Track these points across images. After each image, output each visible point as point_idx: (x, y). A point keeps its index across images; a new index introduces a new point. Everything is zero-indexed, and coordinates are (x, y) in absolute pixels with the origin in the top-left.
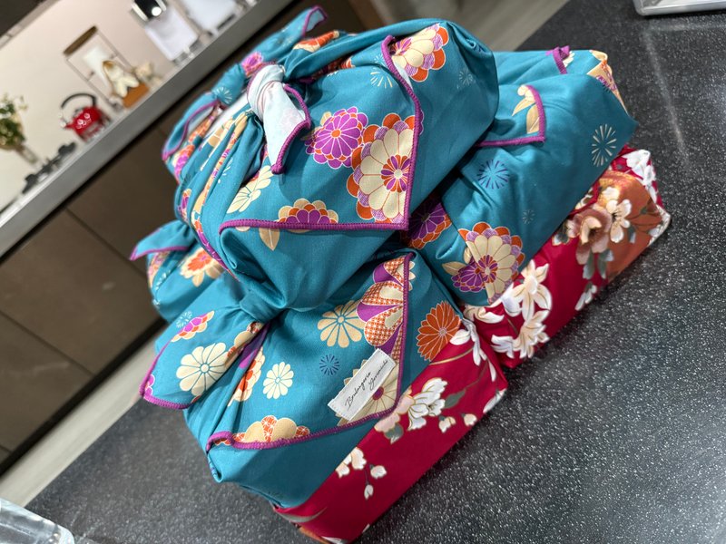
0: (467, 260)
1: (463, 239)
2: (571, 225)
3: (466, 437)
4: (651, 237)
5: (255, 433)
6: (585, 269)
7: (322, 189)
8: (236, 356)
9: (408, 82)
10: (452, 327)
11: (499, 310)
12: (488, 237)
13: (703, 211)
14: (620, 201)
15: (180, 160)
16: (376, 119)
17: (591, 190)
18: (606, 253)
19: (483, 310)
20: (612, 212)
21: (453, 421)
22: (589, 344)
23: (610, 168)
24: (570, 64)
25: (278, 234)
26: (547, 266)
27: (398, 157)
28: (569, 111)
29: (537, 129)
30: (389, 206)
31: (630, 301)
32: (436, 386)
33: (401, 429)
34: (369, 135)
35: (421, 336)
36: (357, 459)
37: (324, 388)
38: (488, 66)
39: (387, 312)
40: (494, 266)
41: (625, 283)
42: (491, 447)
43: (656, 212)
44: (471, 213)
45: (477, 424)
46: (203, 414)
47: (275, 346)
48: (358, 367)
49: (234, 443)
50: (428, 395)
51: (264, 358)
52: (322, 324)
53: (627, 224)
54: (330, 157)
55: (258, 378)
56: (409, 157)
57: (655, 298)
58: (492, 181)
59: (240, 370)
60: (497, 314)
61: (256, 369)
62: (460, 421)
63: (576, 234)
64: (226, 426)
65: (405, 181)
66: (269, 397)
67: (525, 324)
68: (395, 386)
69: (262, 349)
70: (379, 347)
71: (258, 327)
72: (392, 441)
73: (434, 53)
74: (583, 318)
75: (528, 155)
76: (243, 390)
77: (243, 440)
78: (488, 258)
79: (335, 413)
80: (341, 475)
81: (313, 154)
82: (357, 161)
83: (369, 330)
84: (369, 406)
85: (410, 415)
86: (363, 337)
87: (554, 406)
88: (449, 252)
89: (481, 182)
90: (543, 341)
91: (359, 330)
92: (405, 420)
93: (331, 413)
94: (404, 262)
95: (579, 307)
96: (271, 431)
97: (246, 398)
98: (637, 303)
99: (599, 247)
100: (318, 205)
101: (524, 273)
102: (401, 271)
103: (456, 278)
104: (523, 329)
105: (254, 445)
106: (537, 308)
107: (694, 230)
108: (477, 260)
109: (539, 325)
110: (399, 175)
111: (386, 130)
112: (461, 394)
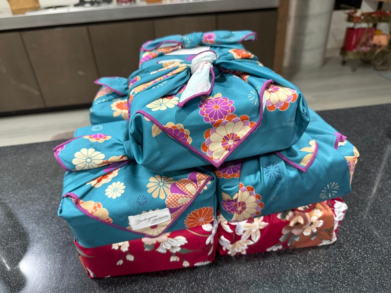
0: (234, 198)
1: (239, 188)
2: (291, 214)
3: (179, 270)
4: (321, 243)
5: (89, 206)
6: (283, 237)
7: (194, 126)
8: (106, 164)
9: (264, 108)
10: (208, 220)
11: (233, 227)
12: (251, 194)
13: (352, 248)
14: (319, 219)
15: (147, 57)
16: (238, 113)
17: (310, 205)
18: (297, 236)
19: (226, 222)
20: (312, 221)
21: (178, 260)
22: (260, 270)
23: (326, 202)
24: (341, 146)
25: (161, 131)
26: (267, 223)
27: (236, 135)
28: (325, 167)
29: (305, 165)
30: (217, 152)
31: (292, 264)
32: (182, 240)
33: (153, 247)
34: (230, 118)
35: (191, 215)
36: (125, 246)
37: (132, 209)
38: (304, 124)
39: (183, 196)
40: (244, 208)
41: (296, 254)
42: (186, 282)
43: (331, 234)
44: (251, 179)
45: (188, 268)
46: (74, 179)
47: (125, 173)
48: (154, 210)
49: (77, 203)
50: (176, 242)
51: (117, 174)
52: (152, 179)
53: (315, 231)
54: (207, 115)
55: (108, 182)
56: (241, 138)
57: (303, 271)
58: (270, 173)
59: (103, 172)
60: (231, 228)
61: (110, 177)
62: (181, 262)
63: (290, 219)
64: (79, 193)
65: (232, 147)
66: (106, 194)
67: (240, 241)
68: (163, 229)
69: (119, 169)
70: (169, 208)
71: (125, 159)
72: (145, 250)
73: (285, 103)
74: (267, 256)
75: (293, 173)
76: (98, 182)
77: (82, 205)
78: (244, 203)
79: (129, 222)
80: (113, 248)
81: (201, 109)
82: (217, 125)
83: (169, 198)
84: (146, 229)
85: (161, 244)
86: (165, 199)
87: (226, 285)
88: (229, 189)
89: (265, 169)
90: (242, 253)
91: (166, 194)
92: (158, 245)
93: (127, 221)
94: (207, 179)
95: (269, 250)
96: (96, 210)
97: (96, 186)
98: (294, 267)
99: (296, 232)
100: (187, 132)
101: (255, 219)
102: (202, 182)
103: (224, 201)
104: (237, 243)
105: (85, 211)
106: (250, 238)
107: (342, 254)
108: (239, 201)
109: (246, 245)
110: (231, 143)
111: (239, 121)
112: (190, 251)
